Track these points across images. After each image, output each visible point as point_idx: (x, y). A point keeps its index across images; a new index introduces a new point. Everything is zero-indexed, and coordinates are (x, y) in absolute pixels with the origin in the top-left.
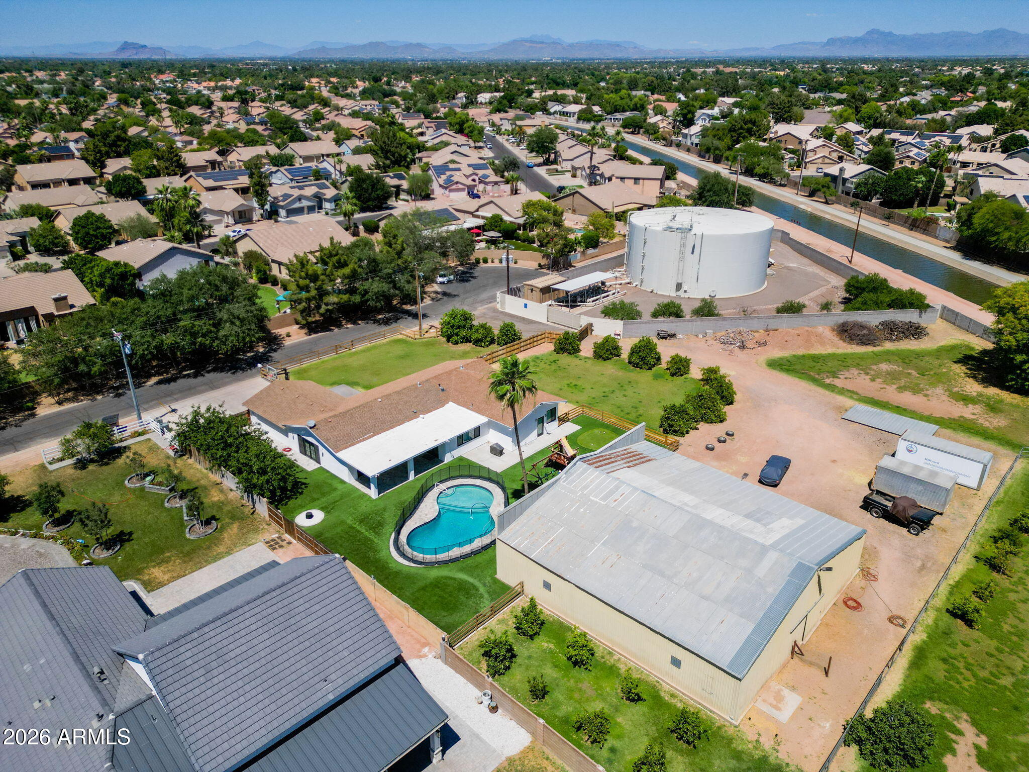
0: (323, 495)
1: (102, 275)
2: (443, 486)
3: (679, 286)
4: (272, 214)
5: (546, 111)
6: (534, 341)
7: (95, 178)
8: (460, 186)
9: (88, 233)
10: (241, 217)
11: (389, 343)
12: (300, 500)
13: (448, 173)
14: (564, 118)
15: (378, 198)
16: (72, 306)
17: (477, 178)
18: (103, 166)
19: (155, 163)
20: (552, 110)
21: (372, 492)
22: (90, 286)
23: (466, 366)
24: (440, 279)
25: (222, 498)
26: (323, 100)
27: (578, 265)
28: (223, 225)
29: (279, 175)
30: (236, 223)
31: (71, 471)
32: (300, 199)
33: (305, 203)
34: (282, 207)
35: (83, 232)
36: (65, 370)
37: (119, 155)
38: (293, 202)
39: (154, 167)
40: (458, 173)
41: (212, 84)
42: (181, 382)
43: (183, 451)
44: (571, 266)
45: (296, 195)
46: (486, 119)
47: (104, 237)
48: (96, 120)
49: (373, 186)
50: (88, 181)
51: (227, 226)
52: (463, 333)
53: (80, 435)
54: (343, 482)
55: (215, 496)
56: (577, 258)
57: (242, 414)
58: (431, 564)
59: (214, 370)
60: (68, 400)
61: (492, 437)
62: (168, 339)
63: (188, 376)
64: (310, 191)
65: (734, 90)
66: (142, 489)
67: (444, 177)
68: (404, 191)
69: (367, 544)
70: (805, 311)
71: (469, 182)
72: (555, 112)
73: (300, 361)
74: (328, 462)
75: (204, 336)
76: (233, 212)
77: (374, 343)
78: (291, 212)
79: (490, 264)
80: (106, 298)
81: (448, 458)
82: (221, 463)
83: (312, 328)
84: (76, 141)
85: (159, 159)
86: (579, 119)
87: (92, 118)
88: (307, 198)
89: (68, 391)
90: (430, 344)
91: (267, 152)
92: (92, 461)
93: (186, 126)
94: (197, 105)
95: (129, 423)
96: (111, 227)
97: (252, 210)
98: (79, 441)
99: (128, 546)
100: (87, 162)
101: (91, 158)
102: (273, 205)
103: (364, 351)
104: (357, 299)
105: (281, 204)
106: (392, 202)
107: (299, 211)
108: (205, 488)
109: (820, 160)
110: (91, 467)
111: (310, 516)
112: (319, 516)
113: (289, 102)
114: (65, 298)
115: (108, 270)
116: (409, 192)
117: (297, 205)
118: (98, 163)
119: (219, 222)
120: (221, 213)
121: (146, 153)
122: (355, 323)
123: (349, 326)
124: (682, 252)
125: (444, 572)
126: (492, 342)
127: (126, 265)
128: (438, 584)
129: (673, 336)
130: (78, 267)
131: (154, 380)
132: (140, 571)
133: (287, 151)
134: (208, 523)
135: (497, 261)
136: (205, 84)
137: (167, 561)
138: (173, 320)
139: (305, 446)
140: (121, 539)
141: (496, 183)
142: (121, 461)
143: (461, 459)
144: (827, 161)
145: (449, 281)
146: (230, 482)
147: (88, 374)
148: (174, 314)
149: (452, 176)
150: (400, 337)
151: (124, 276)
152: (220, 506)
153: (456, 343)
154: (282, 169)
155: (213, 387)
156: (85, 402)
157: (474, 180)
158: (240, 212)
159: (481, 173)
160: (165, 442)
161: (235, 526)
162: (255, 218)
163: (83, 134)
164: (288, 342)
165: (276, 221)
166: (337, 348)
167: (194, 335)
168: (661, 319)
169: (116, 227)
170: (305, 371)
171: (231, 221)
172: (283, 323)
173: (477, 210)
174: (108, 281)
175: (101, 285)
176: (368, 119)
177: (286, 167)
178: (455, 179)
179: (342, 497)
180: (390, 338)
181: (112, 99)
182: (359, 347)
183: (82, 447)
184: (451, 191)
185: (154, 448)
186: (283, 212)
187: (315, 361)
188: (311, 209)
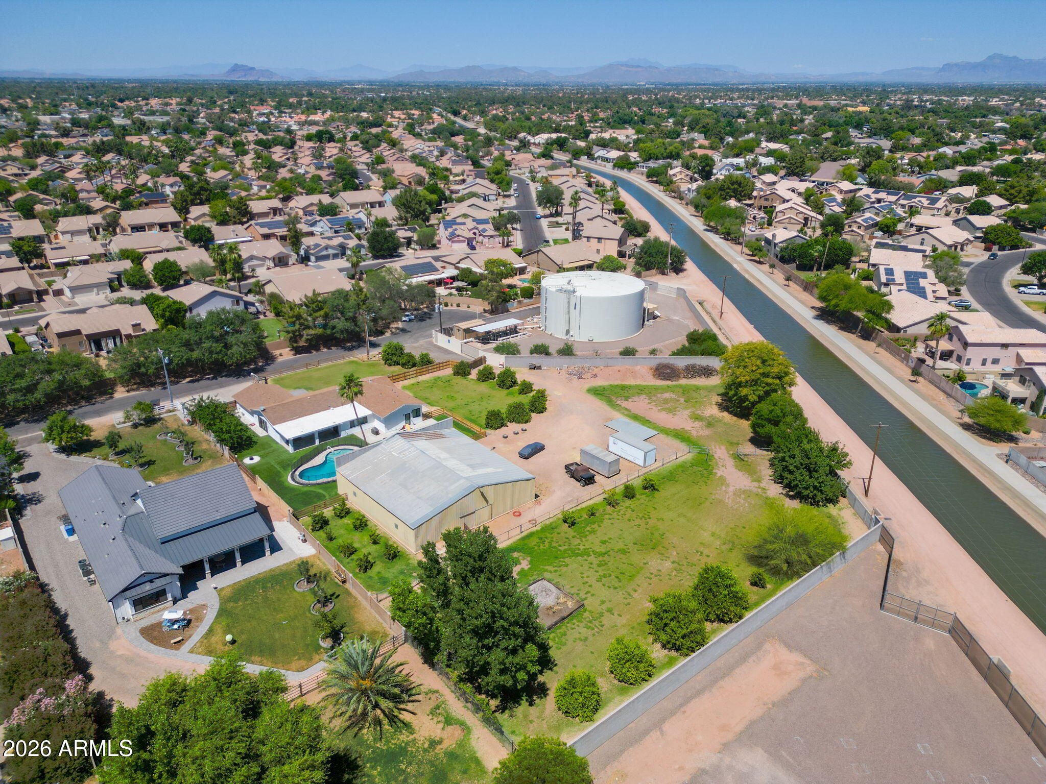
0: (264, 449)
1: (164, 310)
2: (332, 449)
3: (568, 332)
4: (305, 260)
5: (590, 156)
6: (440, 366)
7: (180, 222)
8: (461, 239)
9: (164, 275)
10: (280, 261)
11: (345, 363)
12: (250, 450)
13: (454, 227)
14: (603, 163)
15: (389, 249)
16: (144, 330)
17: (477, 232)
18: (188, 212)
19: (228, 209)
20: (596, 155)
21: (290, 449)
22: (156, 316)
23: (373, 381)
24: (404, 319)
25: (208, 447)
26: (392, 141)
27: (513, 311)
28: (265, 268)
29: (321, 223)
30: (276, 266)
31: (129, 429)
32: (326, 248)
33: (331, 251)
34: (312, 254)
35: (160, 273)
36: (132, 370)
37: (202, 203)
38: (321, 250)
39: (227, 213)
40: (462, 227)
41: (303, 117)
42: (203, 383)
43: (192, 423)
44: (508, 311)
45: (324, 245)
46: (528, 165)
47: (174, 278)
48: (192, 162)
49: (385, 239)
50: (175, 225)
51: (268, 269)
52: (395, 359)
53: (136, 408)
54: (277, 443)
55: (205, 446)
56: (513, 306)
57: (231, 403)
58: (307, 485)
59: (226, 376)
60: (133, 390)
61: (377, 424)
62: (195, 355)
63: (208, 379)
64: (337, 241)
65: (782, 136)
66: (166, 440)
67: (450, 230)
68: (414, 242)
69: (278, 474)
70: (637, 355)
71: (471, 235)
72: (599, 157)
73: (280, 373)
74: (272, 433)
75: (217, 353)
76: (274, 259)
77: (335, 363)
78: (319, 259)
79: (449, 308)
80: (164, 326)
81: (343, 434)
82: (209, 427)
83: (297, 350)
84: (171, 186)
85: (231, 207)
86: (614, 166)
87: (189, 158)
88: (333, 248)
89: (135, 384)
90: (373, 365)
91: (320, 201)
92: (141, 424)
93: (264, 170)
94: (281, 145)
95: (166, 405)
96: (180, 270)
97: (288, 256)
98: (135, 413)
99: (152, 467)
100: (175, 208)
101: (179, 206)
102: (306, 252)
103: (326, 368)
104: (329, 332)
105: (312, 252)
106: (402, 250)
107: (326, 258)
108: (200, 442)
109: (787, 221)
110: (140, 428)
111: (252, 459)
112: (257, 459)
113: (362, 143)
114: (139, 324)
115: (169, 306)
116: (417, 243)
117: (324, 253)
118: (183, 210)
119: (262, 265)
120: (265, 258)
121: (220, 203)
122: (329, 348)
123: (325, 350)
124: (569, 307)
125: (313, 489)
126: (414, 365)
127: (181, 303)
128: (305, 493)
129: (539, 368)
130: (150, 302)
131: (188, 380)
132: (155, 478)
133: (337, 200)
134: (196, 459)
135: (455, 305)
136: (296, 118)
137: (170, 474)
138: (199, 343)
139: (262, 423)
140: (150, 463)
141: (492, 236)
142: (158, 426)
143: (353, 435)
144: (793, 221)
145: (410, 320)
146: (211, 437)
147: (146, 374)
148: (200, 339)
149: (456, 230)
150: (355, 359)
151: (178, 311)
152: (205, 451)
153: (390, 365)
154: (324, 219)
155: (221, 386)
156: (143, 391)
157: (475, 234)
158: (279, 258)
159: (481, 227)
160: (183, 416)
161: (210, 462)
162: (290, 263)
163: (178, 179)
164: (280, 359)
165: (307, 265)
166: (307, 365)
167: (211, 353)
168: (535, 355)
169: (184, 269)
170: (282, 379)
171: (272, 265)
172: (279, 346)
173: (459, 263)
174: (167, 314)
175: (163, 316)
176: (419, 165)
177: (328, 217)
178: (457, 233)
179: (273, 451)
180: (347, 360)
181: (211, 135)
182: (323, 365)
183: (136, 416)
184: (453, 242)
185: (177, 419)
186: (313, 258)
187: (291, 373)
188: (335, 256)
